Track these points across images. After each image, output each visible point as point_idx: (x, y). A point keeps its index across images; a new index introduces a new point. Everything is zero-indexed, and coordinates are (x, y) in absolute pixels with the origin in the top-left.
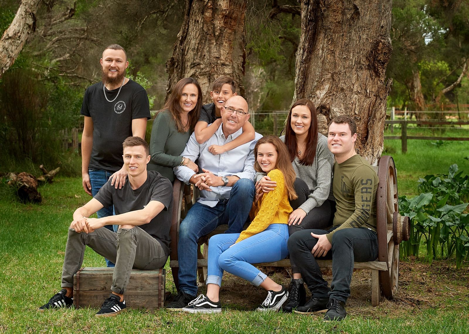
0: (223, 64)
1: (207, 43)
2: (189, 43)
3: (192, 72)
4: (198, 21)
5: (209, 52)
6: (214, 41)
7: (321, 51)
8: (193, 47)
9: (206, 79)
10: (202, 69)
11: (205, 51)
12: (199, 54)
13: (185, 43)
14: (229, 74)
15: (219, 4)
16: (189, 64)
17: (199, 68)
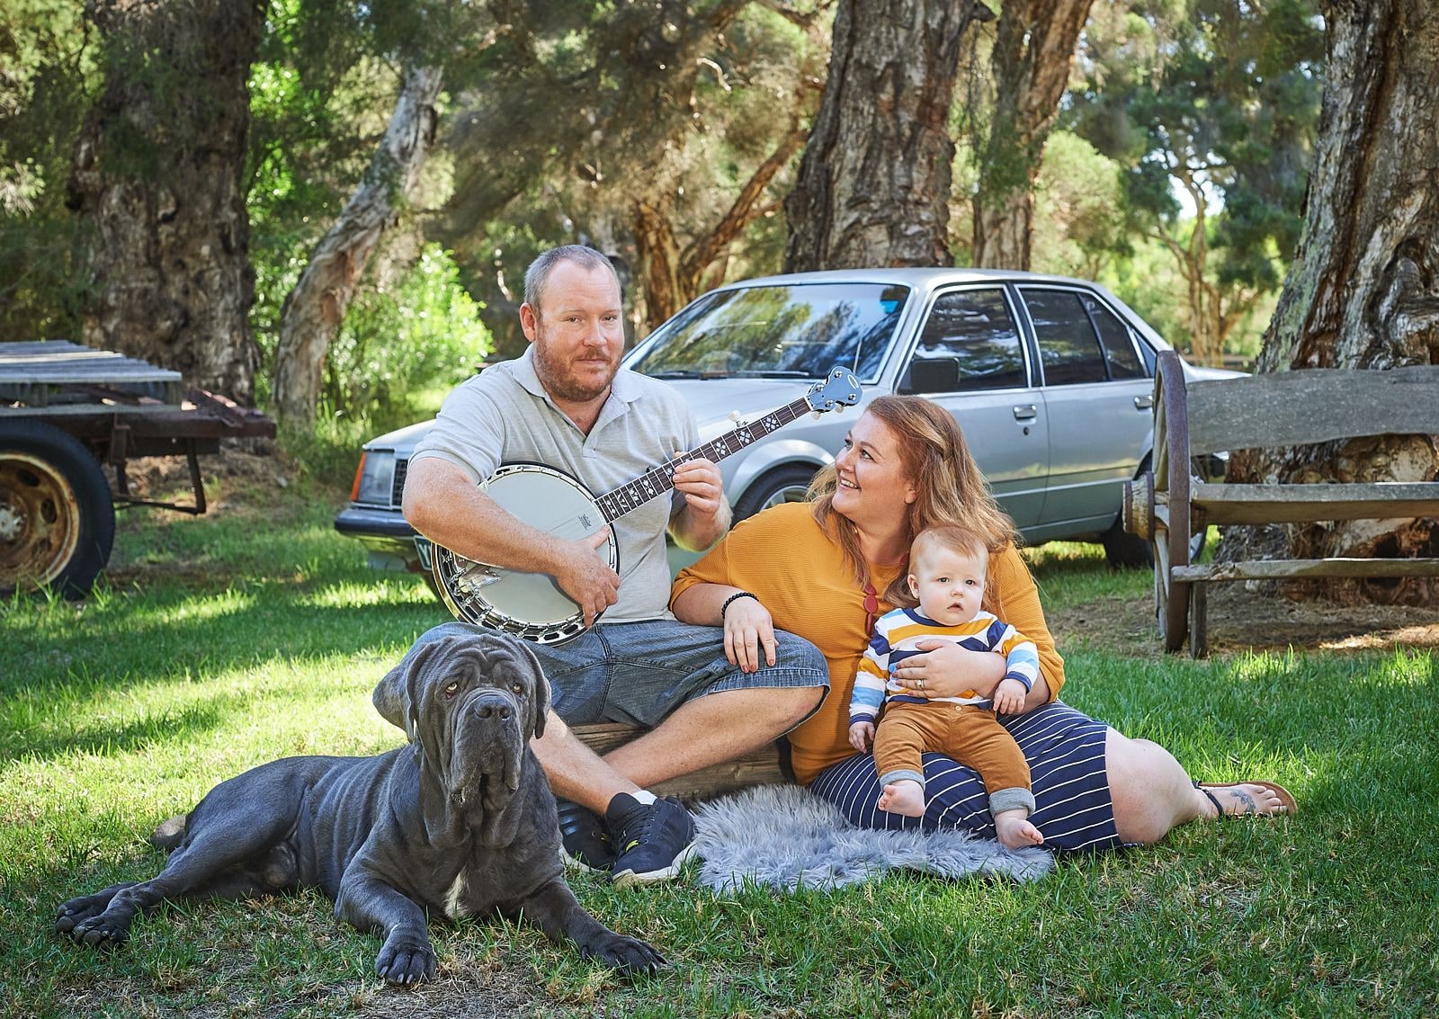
0: (918, 203)
1: (884, 157)
2: (842, 155)
3: (854, 216)
4: (862, 112)
5: (890, 175)
6: (900, 152)
7: (1398, 124)
8: (850, 166)
9: (884, 231)
10: (876, 211)
11: (880, 173)
12: (867, 179)
13: (832, 156)
14: (928, 223)
15: (907, 74)
16: (843, 201)
17: (869, 210)
